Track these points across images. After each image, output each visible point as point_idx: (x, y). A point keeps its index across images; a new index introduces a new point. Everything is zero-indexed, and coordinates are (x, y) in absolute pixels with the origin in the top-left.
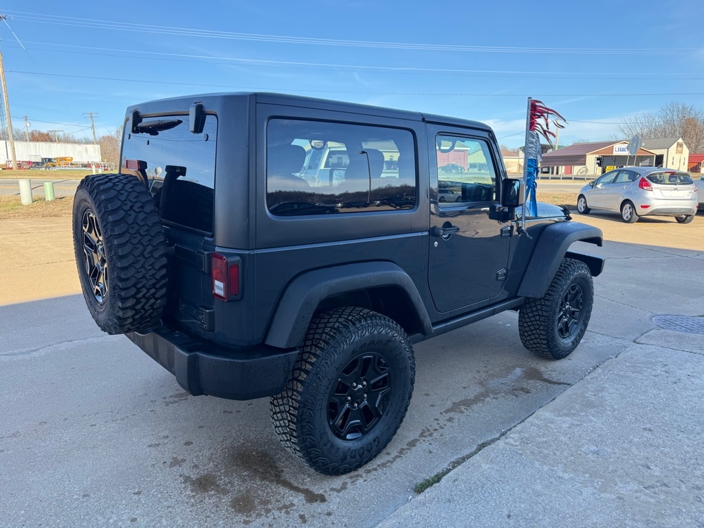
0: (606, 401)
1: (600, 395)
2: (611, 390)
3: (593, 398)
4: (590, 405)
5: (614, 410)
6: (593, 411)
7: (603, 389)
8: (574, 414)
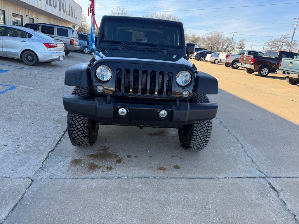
0: (52, 123)
1: (55, 125)
2: (50, 128)
3: (58, 123)
4: (58, 121)
5: (49, 120)
6: (56, 119)
7: (54, 128)
8: (63, 117)
